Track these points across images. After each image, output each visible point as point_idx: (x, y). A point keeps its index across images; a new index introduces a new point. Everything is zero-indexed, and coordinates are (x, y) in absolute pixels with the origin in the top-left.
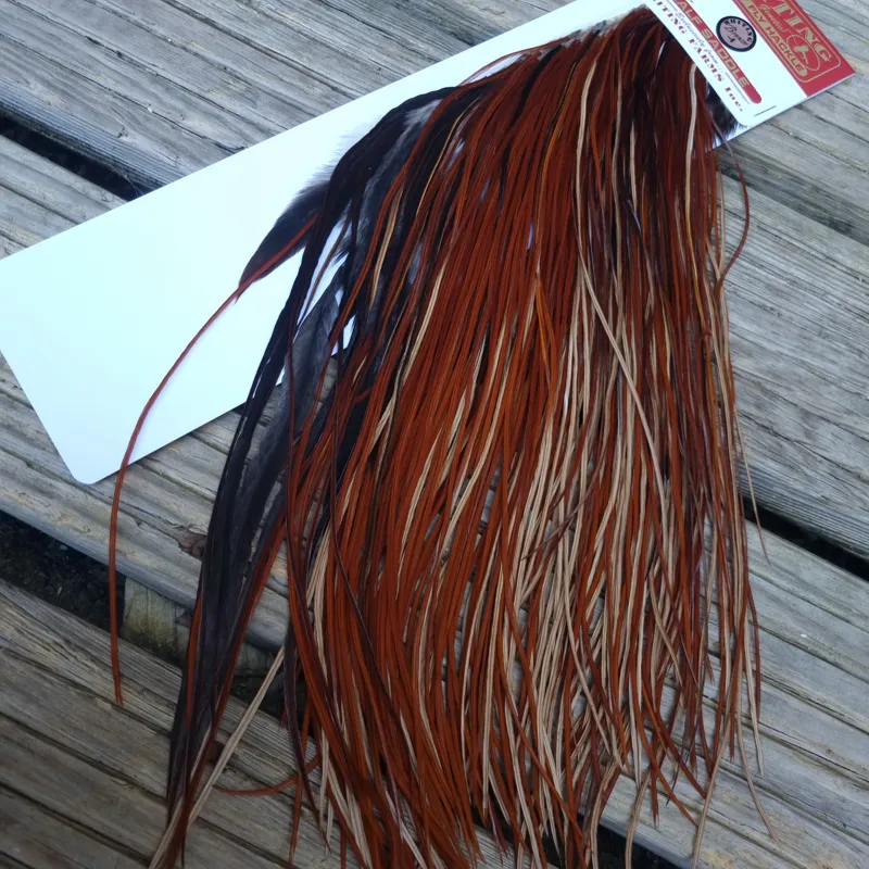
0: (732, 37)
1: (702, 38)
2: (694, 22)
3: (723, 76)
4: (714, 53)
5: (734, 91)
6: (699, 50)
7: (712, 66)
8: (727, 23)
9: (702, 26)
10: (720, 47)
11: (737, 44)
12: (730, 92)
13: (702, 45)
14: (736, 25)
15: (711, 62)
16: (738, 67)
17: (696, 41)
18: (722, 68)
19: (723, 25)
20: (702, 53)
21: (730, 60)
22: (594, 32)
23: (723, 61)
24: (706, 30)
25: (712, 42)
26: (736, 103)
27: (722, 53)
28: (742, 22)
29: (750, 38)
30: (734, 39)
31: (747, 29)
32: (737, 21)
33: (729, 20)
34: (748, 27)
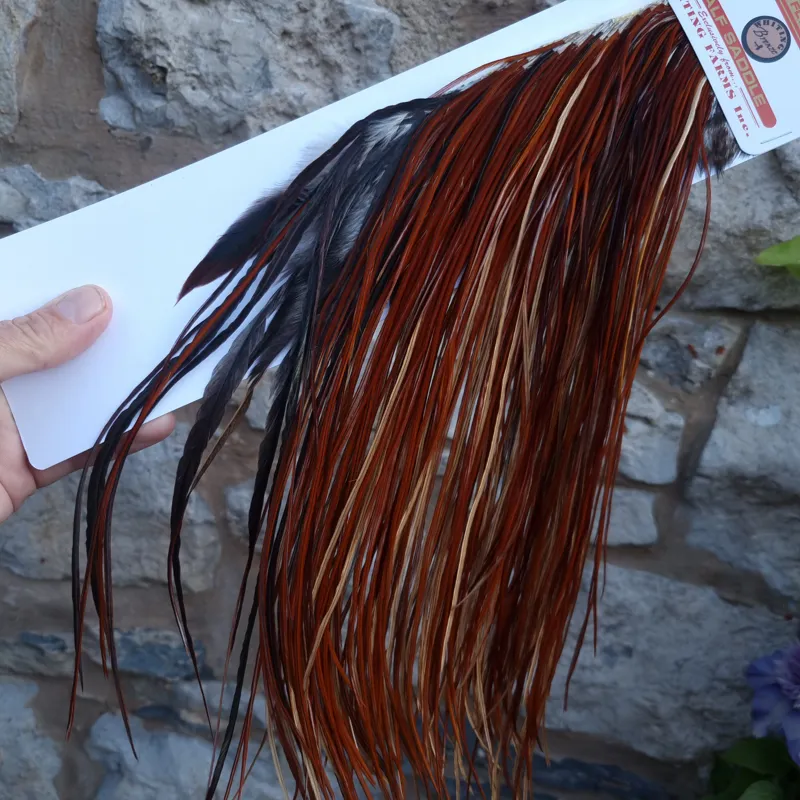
0: (760, 42)
1: (722, 44)
2: (718, 24)
3: (737, 92)
4: (731, 63)
5: (745, 112)
6: (715, 59)
7: (726, 79)
8: (758, 25)
9: (725, 28)
10: (742, 55)
11: (764, 52)
12: (739, 113)
13: (721, 53)
14: (768, 28)
15: (727, 74)
16: (757, 81)
17: (715, 47)
18: (737, 82)
19: (753, 27)
20: (717, 64)
21: (750, 72)
22: (595, 34)
23: (741, 73)
24: (730, 33)
25: (734, 49)
26: (744, 126)
27: (743, 64)
28: (777, 24)
29: (782, 45)
30: (761, 46)
31: (781, 33)
32: (771, 22)
33: (762, 21)
34: (783, 30)
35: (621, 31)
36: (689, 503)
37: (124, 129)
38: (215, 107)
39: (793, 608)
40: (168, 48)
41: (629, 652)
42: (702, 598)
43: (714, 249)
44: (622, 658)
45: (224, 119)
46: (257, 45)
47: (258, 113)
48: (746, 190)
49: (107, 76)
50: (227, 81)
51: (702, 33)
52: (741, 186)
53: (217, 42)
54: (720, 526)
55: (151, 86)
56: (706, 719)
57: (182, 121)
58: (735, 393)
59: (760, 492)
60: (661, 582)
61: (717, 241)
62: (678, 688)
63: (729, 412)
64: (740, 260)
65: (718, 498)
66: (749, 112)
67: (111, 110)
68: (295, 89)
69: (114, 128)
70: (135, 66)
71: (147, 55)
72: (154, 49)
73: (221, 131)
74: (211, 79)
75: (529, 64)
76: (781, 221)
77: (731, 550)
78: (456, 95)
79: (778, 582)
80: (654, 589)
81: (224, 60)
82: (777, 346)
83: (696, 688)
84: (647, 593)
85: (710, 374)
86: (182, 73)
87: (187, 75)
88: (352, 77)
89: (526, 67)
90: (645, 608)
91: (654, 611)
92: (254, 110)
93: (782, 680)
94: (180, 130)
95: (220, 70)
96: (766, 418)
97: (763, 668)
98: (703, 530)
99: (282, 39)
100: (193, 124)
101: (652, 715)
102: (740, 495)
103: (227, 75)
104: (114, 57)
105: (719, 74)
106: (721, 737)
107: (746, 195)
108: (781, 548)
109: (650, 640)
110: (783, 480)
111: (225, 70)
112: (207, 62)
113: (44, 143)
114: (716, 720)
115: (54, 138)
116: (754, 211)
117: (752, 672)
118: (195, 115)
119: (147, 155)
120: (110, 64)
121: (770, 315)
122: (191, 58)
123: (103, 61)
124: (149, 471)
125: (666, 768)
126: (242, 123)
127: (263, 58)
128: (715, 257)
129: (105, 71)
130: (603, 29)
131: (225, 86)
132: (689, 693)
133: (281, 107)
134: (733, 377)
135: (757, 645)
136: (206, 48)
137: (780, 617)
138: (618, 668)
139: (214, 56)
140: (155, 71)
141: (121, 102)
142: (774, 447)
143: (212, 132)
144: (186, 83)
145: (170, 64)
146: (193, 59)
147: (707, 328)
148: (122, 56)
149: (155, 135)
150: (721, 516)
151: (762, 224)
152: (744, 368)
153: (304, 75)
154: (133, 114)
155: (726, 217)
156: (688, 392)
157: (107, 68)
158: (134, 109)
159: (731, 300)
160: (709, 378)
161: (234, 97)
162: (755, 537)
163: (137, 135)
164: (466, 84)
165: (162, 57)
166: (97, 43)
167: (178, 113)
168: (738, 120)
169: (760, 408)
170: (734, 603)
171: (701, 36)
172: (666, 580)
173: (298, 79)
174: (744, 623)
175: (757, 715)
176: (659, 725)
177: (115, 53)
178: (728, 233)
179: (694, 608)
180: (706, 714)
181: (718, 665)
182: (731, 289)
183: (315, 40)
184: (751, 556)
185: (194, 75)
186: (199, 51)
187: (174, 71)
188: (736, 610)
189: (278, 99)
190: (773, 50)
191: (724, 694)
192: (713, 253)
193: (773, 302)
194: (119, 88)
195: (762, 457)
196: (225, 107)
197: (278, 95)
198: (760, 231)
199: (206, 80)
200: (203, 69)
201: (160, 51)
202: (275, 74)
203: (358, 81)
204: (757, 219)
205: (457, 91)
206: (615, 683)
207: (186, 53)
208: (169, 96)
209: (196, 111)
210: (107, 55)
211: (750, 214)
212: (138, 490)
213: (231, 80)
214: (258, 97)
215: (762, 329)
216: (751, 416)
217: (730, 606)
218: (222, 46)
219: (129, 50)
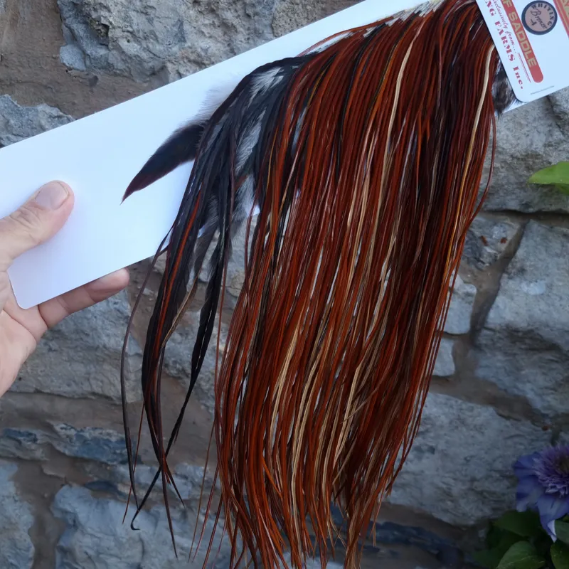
0: (535, 19)
1: (507, 21)
2: (505, 6)
3: (516, 56)
4: (513, 35)
5: (521, 71)
6: (502, 32)
7: (508, 47)
8: (534, 7)
9: (510, 9)
10: (521, 29)
11: (538, 27)
12: (516, 71)
13: (506, 27)
14: (541, 9)
15: (509, 43)
16: (531, 49)
17: (502, 23)
18: (517, 49)
19: (530, 8)
20: (503, 34)
21: (526, 42)
22: (416, 12)
23: (520, 42)
24: (513, 13)
25: (515, 24)
26: (520, 81)
27: (521, 36)
28: (548, 6)
29: (550, 22)
30: (535, 23)
31: (551, 13)
32: (544, 5)
33: (537, 5)
34: (552, 11)
35: (434, 11)
36: (478, 348)
37: (78, 70)
38: (144, 55)
39: (548, 422)
40: (109, 11)
41: (432, 450)
42: (484, 414)
43: (502, 167)
44: (427, 454)
45: (150, 64)
46: (174, 10)
47: (175, 61)
48: (527, 125)
49: (65, 30)
50: (152, 36)
51: (493, 12)
52: (523, 122)
53: (145, 7)
54: (499, 364)
55: (97, 37)
56: (485, 497)
57: (120, 65)
58: (514, 271)
59: (527, 341)
60: (457, 403)
61: (505, 162)
62: (466, 476)
63: (509, 284)
64: (521, 176)
65: (499, 345)
66: (524, 71)
67: (68, 56)
68: (203, 43)
69: (71, 69)
70: (85, 23)
71: (94, 15)
72: (99, 11)
73: (148, 73)
74: (141, 34)
75: (367, 33)
76: (551, 148)
77: (507, 381)
78: (315, 55)
79: (538, 404)
80: (451, 407)
81: (150, 21)
82: (545, 238)
83: (479, 476)
84: (447, 410)
85: (496, 257)
86: (120, 30)
87: (123, 31)
88: (244, 35)
89: (365, 35)
90: (444, 420)
91: (451, 422)
92: (172, 58)
93: (538, 473)
94: (118, 72)
95: (147, 28)
96: (535, 289)
97: (526, 464)
98: (487, 366)
99: (194, 7)
100: (128, 67)
101: (448, 494)
102: (514, 342)
103: (152, 32)
104: (70, 16)
105: (504, 42)
106: (494, 509)
107: (526, 129)
108: (541, 381)
109: (447, 442)
110: (545, 333)
111: (152, 28)
112: (138, 22)
113: (19, 79)
114: (491, 498)
115: (26, 75)
116: (531, 140)
117: (517, 466)
118: (129, 61)
119: (94, 89)
120: (67, 21)
121: (540, 216)
122: (126, 18)
123: (62, 19)
124: (95, 317)
125: (455, 530)
126: (163, 68)
127: (179, 20)
128: (503, 173)
129: (64, 26)
130: (422, 8)
131: (152, 40)
132: (473, 480)
133: (192, 57)
134: (513, 260)
135: (522, 447)
136: (138, 12)
137: (540, 429)
138: (424, 461)
139: (143, 18)
140: (100, 27)
141: (76, 49)
142: (540, 310)
143: (142, 73)
144: (123, 37)
145: (111, 23)
146: (128, 19)
147: (495, 224)
148: (76, 16)
149: (100, 75)
150: (500, 357)
151: (538, 150)
152: (520, 253)
153: (209, 33)
154: (84, 59)
155: (512, 145)
156: (480, 270)
157: (65, 24)
158: (85, 55)
159: (513, 205)
160: (495, 260)
161: (158, 48)
162: (523, 372)
163: (87, 75)
164: (323, 47)
165: (105, 17)
166: (58, 6)
167: (117, 59)
168: (515, 76)
169: (531, 282)
170: (508, 418)
171: (492, 14)
172: (460, 401)
173: (205, 35)
174: (514, 432)
175: (520, 496)
176: (452, 501)
177: (71, 13)
178: (512, 156)
179: (479, 421)
180: (485, 494)
181: (494, 461)
182: (514, 197)
183: (217, 8)
184: (520, 386)
185: (128, 31)
186: (132, 14)
187: (114, 28)
188: (508, 423)
189: (190, 50)
190: (544, 26)
191: (497, 480)
192: (501, 170)
193: (543, 207)
194: (74, 39)
195: (531, 317)
196: (152, 55)
197: (190, 48)
198: (535, 156)
199: (137, 35)
200: (135, 27)
201: (103, 13)
202: (188, 32)
203: (248, 39)
204: (534, 146)
205: (315, 52)
206: (422, 472)
207: (123, 14)
208: (110, 47)
209: (130, 58)
210: (66, 14)
211: (529, 143)
212: (88, 331)
213: (155, 36)
214: (175, 49)
215: (534, 226)
216: (525, 287)
217: (504, 420)
218: (149, 11)
219: (82, 11)
